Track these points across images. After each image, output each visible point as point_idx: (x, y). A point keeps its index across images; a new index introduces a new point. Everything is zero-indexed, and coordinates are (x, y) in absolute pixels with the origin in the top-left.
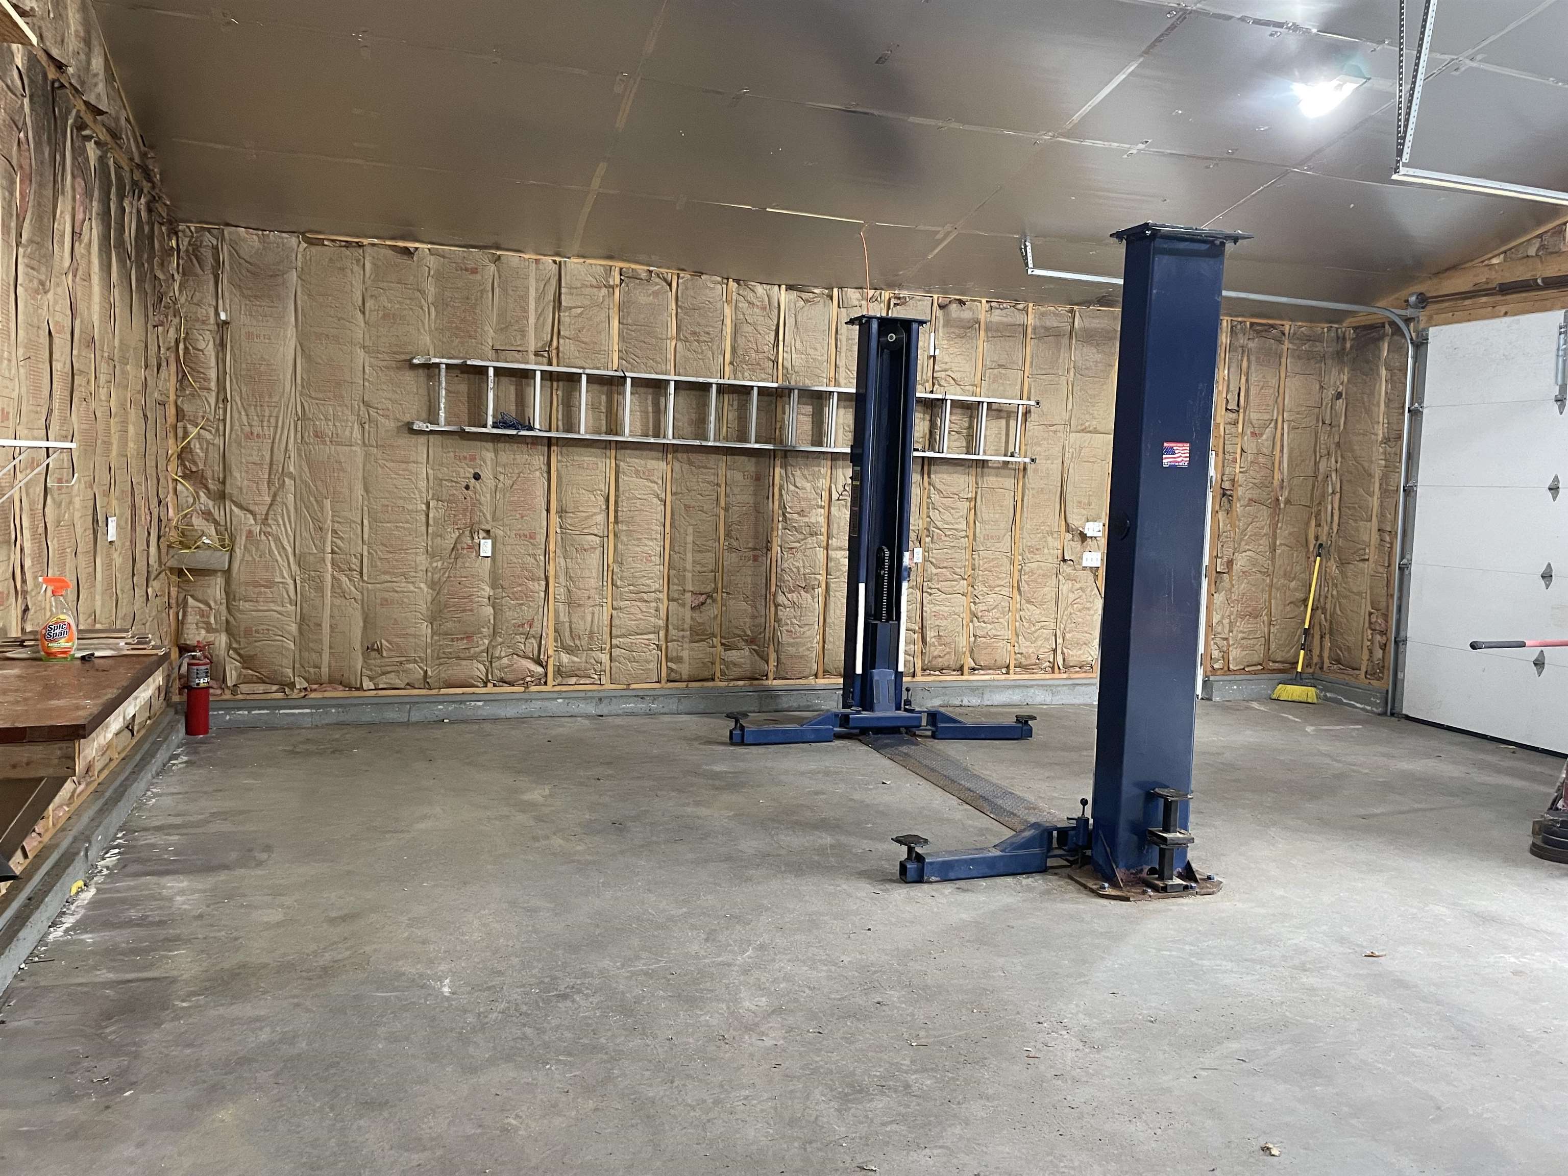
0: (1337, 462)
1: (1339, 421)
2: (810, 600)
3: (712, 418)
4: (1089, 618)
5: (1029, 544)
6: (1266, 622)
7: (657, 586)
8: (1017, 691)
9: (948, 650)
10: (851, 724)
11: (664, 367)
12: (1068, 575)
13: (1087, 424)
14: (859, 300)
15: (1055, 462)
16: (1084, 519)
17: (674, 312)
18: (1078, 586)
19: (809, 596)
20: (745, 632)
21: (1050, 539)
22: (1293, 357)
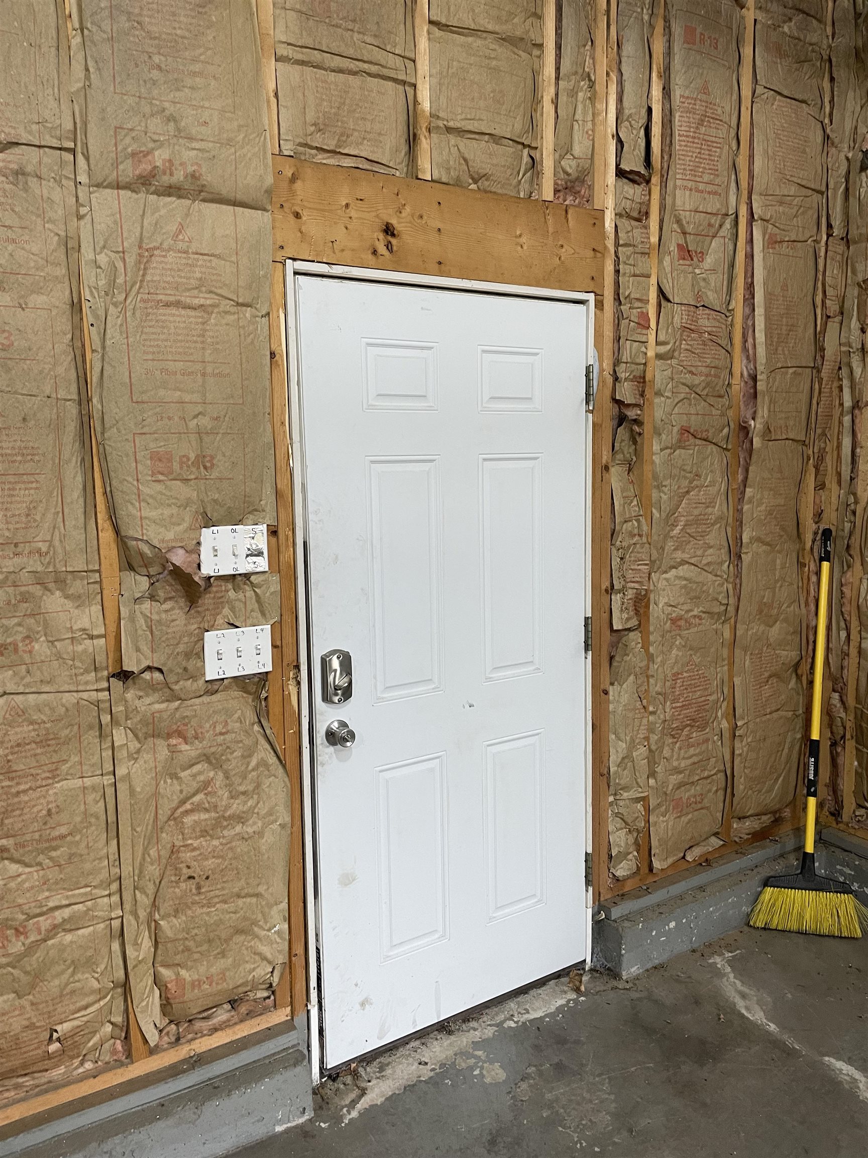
4: (243, 846)
12: (148, 721)
16: (192, 520)
18: (190, 751)
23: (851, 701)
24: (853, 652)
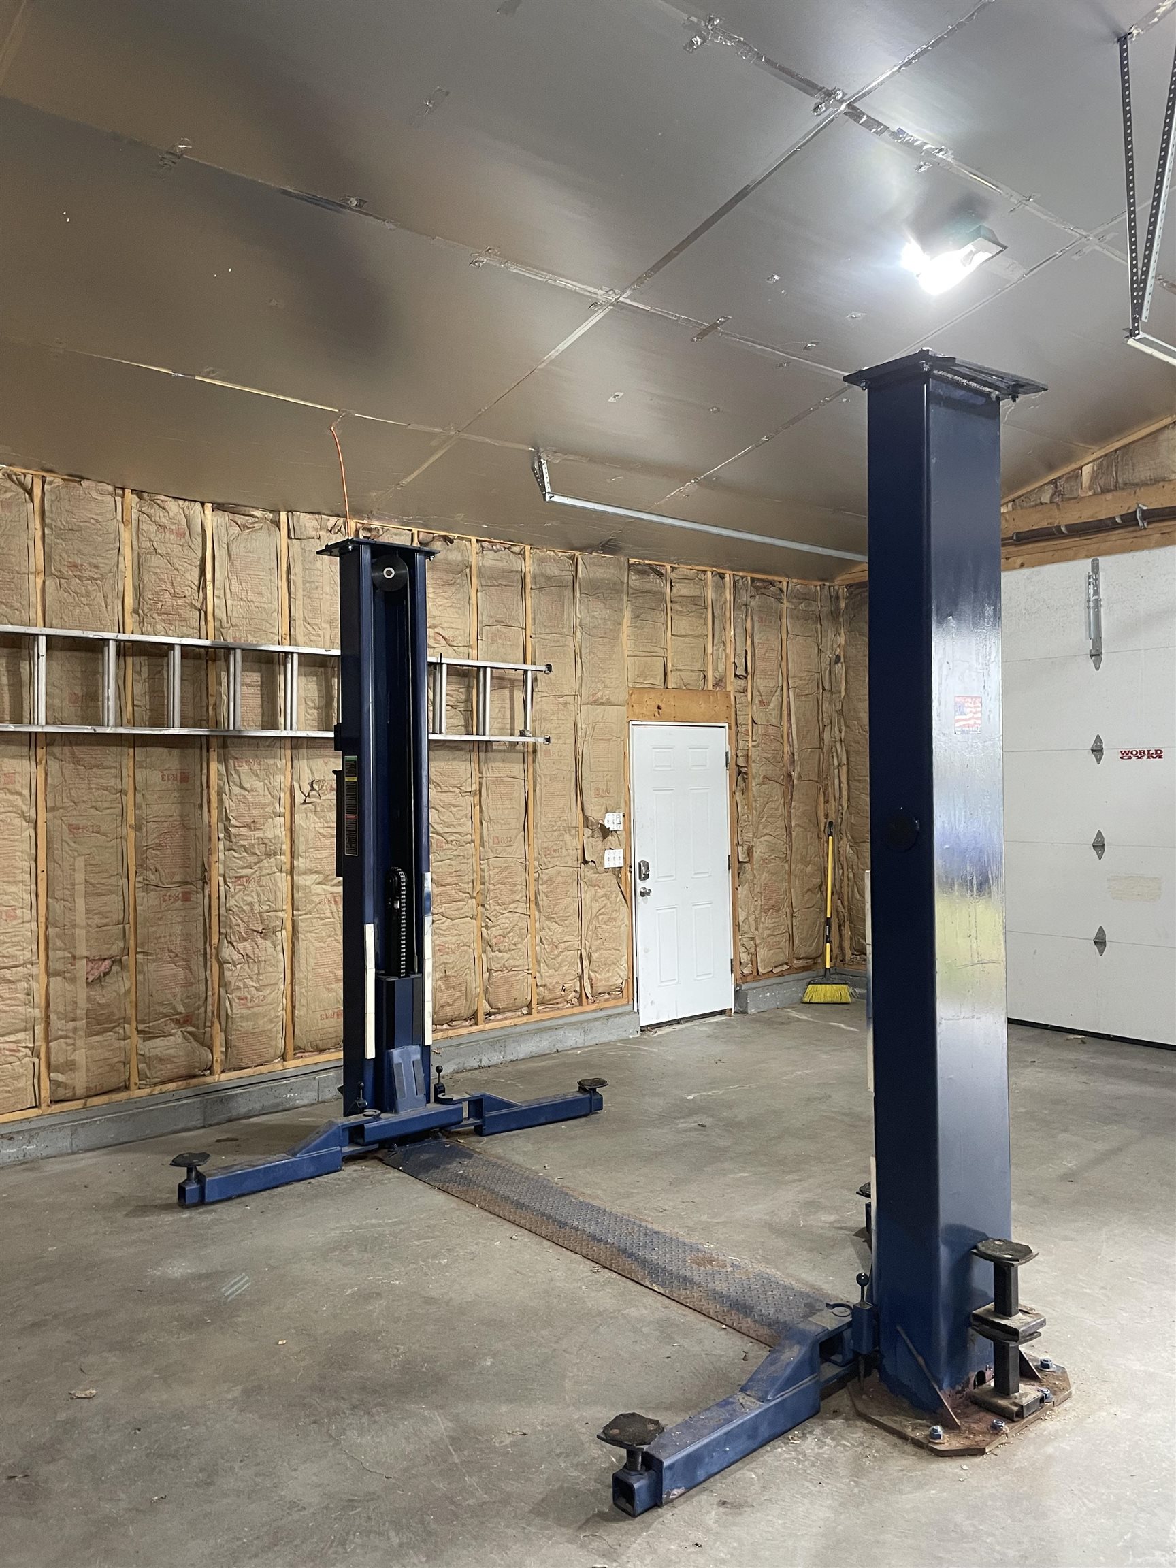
0: (840, 732)
1: (840, 687)
2: (270, 950)
3: (112, 692)
4: (615, 930)
5: (545, 845)
6: (789, 915)
7: (28, 955)
8: (545, 1035)
9: (459, 994)
10: (367, 1139)
11: (25, 615)
12: (590, 880)
13: (600, 694)
14: (317, 530)
15: (568, 741)
16: (603, 811)
17: (39, 533)
18: (601, 892)
19: (268, 943)
20: (174, 1008)
21: (567, 837)
22: (792, 618)
23: (846, 903)
24: (845, 879)
